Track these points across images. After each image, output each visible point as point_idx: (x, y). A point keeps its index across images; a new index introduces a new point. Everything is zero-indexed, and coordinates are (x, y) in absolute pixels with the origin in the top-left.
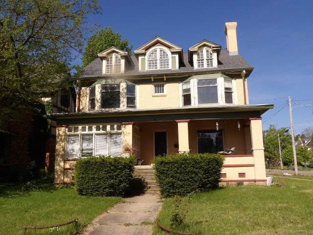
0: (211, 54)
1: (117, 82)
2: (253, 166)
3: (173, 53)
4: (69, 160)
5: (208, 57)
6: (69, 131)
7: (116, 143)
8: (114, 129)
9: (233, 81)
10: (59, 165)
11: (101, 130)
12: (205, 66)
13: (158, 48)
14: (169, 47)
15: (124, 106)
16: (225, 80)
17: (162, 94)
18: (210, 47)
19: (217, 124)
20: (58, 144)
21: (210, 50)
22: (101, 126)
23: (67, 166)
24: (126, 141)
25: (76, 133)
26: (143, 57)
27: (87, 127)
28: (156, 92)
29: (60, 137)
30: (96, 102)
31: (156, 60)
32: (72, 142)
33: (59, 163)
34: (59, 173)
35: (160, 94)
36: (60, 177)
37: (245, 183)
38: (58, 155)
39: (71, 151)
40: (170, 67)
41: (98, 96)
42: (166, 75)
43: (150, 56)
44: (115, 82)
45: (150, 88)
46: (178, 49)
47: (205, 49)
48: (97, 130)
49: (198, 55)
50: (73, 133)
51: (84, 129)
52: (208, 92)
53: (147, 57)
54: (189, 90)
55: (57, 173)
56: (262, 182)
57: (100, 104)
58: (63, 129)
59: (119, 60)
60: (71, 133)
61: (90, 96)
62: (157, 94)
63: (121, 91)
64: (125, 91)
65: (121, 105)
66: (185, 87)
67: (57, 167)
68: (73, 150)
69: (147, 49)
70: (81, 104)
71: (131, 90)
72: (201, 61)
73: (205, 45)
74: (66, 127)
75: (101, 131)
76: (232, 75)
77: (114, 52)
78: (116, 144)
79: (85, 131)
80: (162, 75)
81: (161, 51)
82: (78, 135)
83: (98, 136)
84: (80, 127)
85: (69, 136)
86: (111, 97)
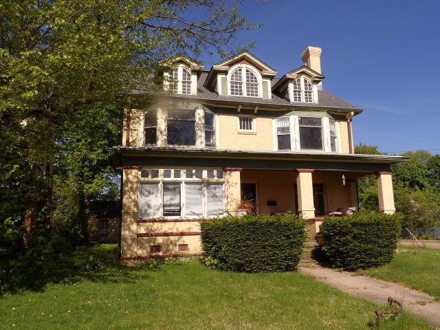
0: (310, 85)
1: (192, 106)
3: (264, 77)
4: (145, 221)
5: (306, 89)
6: (144, 175)
7: (214, 196)
8: (213, 177)
9: (337, 123)
10: (129, 229)
11: (194, 177)
12: (303, 100)
13: (244, 66)
14: (260, 69)
15: (201, 143)
16: (331, 122)
17: (249, 131)
18: (310, 76)
19: (343, 177)
20: (127, 196)
21: (309, 80)
22: (194, 171)
23: (142, 231)
24: (232, 194)
25: (155, 179)
26: (224, 76)
27: (172, 171)
28: (241, 128)
29: (129, 185)
30: (158, 133)
31: (241, 84)
32: (146, 193)
33: (129, 225)
34: (130, 242)
35: (246, 131)
36: (131, 248)
38: (128, 213)
39: (146, 208)
40: (261, 95)
41: (162, 124)
43: (232, 76)
44: (187, 107)
45: (234, 120)
46: (270, 72)
47: (302, 78)
48: (187, 177)
49: (295, 84)
50: (150, 178)
51: (167, 175)
52: (311, 135)
53: (229, 77)
54: (287, 129)
55: (126, 242)
57: (166, 137)
58: (134, 172)
59: (189, 75)
60: (146, 179)
61: (146, 124)
62: (243, 130)
63: (197, 120)
64: (203, 121)
65: (198, 142)
66: (282, 124)
67: (125, 233)
68: (149, 206)
69: (231, 65)
71: (209, 121)
72: (297, 92)
73: (303, 73)
74: (139, 170)
75: (195, 179)
76: (338, 115)
77: (182, 62)
78: (215, 198)
79: (169, 176)
81: (247, 71)
82: (157, 183)
83: (188, 186)
84: (161, 171)
85: (142, 183)
86: (181, 129)
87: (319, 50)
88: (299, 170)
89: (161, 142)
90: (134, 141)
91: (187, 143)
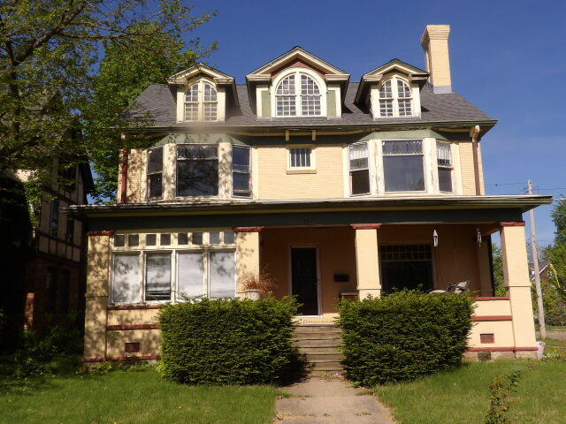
0: (407, 89)
1: (212, 140)
2: (509, 319)
3: (329, 83)
4: (117, 308)
5: (401, 95)
6: (119, 243)
7: (221, 270)
8: (219, 242)
9: (453, 146)
10: (95, 319)
11: (190, 243)
12: (396, 114)
13: (297, 71)
14: (322, 72)
15: (227, 191)
16: (439, 144)
17: (306, 168)
18: (406, 75)
19: (435, 234)
20: (92, 273)
21: (406, 81)
22: (189, 235)
23: (114, 321)
24: (245, 267)
25: (133, 248)
26: (266, 89)
27: (158, 236)
28: (293, 165)
29: (96, 257)
30: (164, 181)
31: (293, 97)
32: (122, 268)
33: (94, 314)
34: (95, 338)
35: (301, 168)
36: (97, 346)
37: (495, 355)
38: (92, 297)
39: (122, 288)
40: (324, 113)
41: (169, 168)
42: (318, 129)
43: (280, 87)
44: (206, 140)
45: (282, 155)
46: (339, 76)
47: (394, 79)
48: (180, 243)
49: (381, 89)
50: (125, 248)
51: (151, 240)
52: (404, 167)
53: (273, 90)
54: (364, 162)
55: (91, 338)
56: (529, 353)
57: (173, 186)
58: (103, 239)
59: (214, 93)
60: (121, 249)
61: (149, 169)
62: (296, 168)
63: (220, 159)
64: (230, 159)
65: (221, 190)
66: (357, 155)
67: (90, 325)
68: (126, 286)
69: (275, 72)
70: (128, 185)
71: (240, 159)
72: (386, 103)
73: (395, 71)
74: (111, 236)
75: (191, 246)
76: (452, 133)
77: (202, 74)
78: (221, 272)
79: (154, 244)
80: (309, 129)
81: (303, 77)
82: (137, 254)
83: (183, 256)
84: (143, 236)
85: (117, 254)
86: (197, 172)
87: (444, 29)
88: (355, 225)
89: (168, 195)
90: (133, 195)
91: (206, 193)
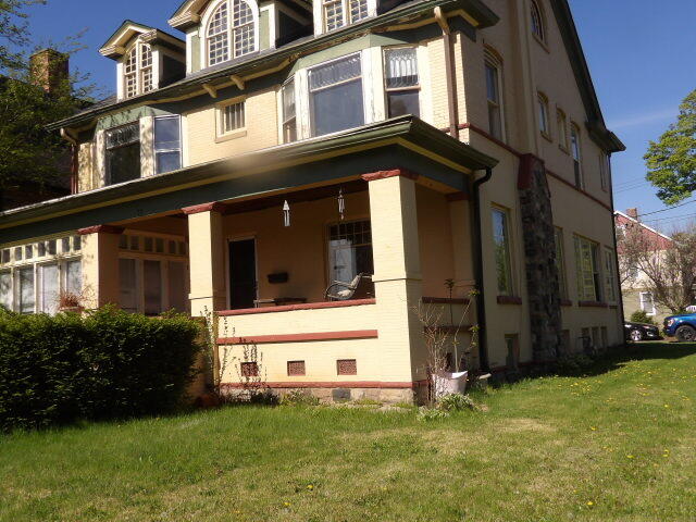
1: (132, 116)
2: (372, 335)
3: (261, 2)
8: (69, 249)
9: (421, 50)
11: (47, 254)
12: (345, 20)
16: (392, 54)
17: (241, 129)
19: (286, 207)
22: (46, 243)
25: (6, 265)
26: (195, 33)
27: (24, 247)
28: (228, 128)
31: (224, 35)
32: (4, 288)
37: (356, 394)
40: (256, 47)
41: (99, 160)
42: (231, 73)
43: (212, 25)
44: (128, 118)
48: (40, 255)
51: (18, 255)
53: (203, 30)
54: (292, 107)
56: (399, 391)
59: (150, 54)
63: (141, 139)
64: (151, 137)
71: (167, 135)
72: (334, 7)
77: (136, 34)
79: (21, 258)
80: (225, 76)
81: (236, 2)
88: (186, 209)
